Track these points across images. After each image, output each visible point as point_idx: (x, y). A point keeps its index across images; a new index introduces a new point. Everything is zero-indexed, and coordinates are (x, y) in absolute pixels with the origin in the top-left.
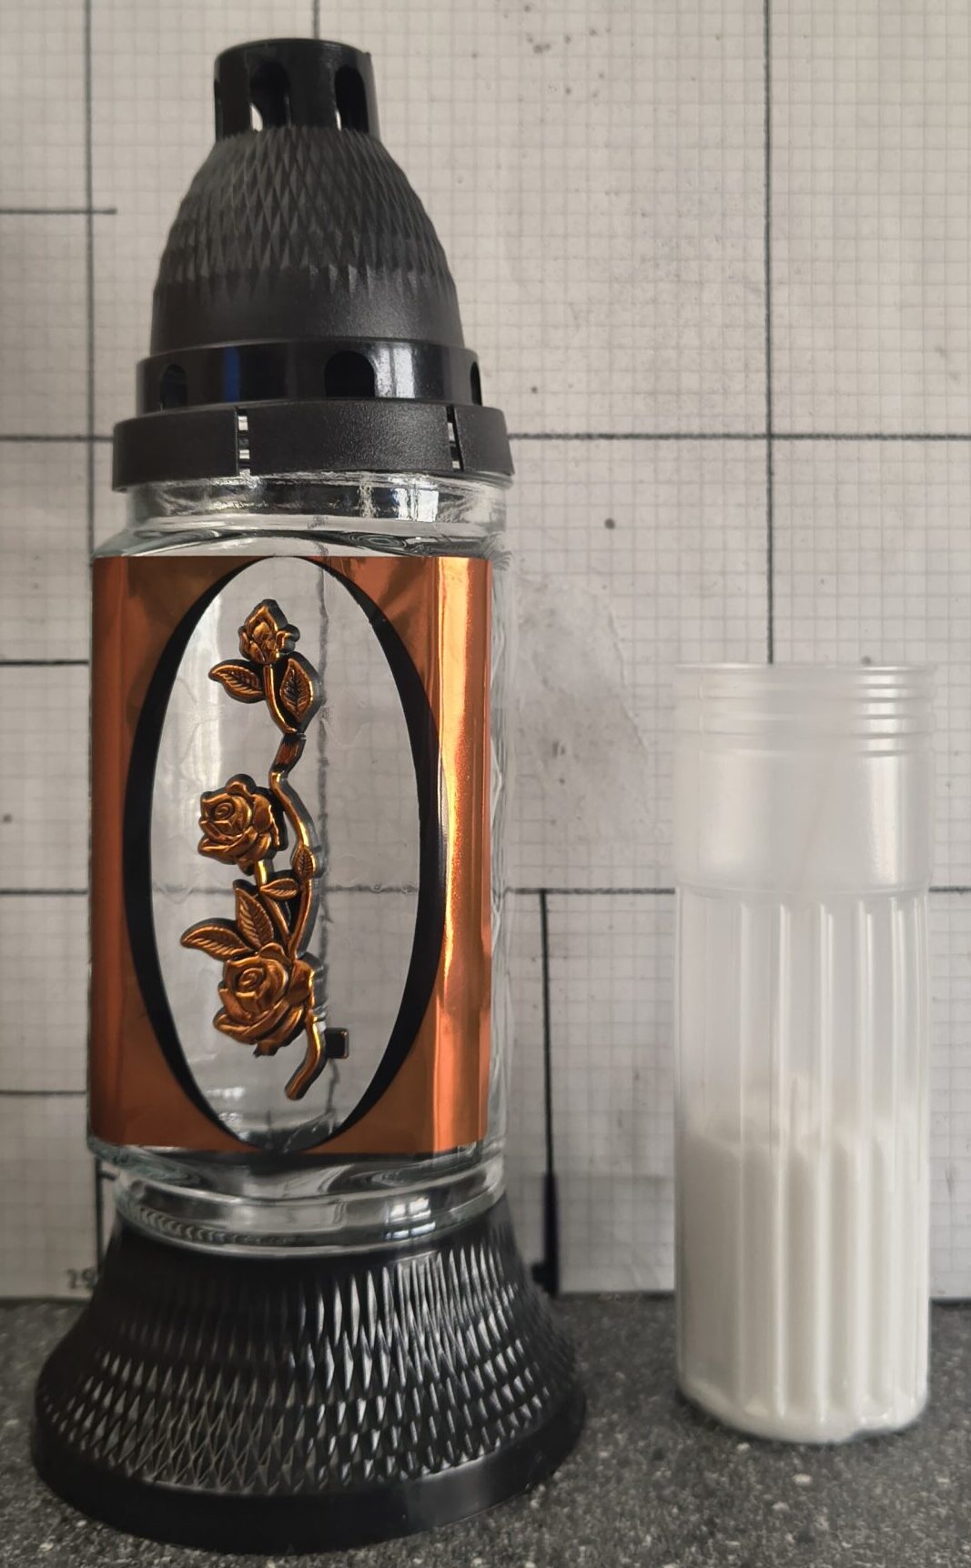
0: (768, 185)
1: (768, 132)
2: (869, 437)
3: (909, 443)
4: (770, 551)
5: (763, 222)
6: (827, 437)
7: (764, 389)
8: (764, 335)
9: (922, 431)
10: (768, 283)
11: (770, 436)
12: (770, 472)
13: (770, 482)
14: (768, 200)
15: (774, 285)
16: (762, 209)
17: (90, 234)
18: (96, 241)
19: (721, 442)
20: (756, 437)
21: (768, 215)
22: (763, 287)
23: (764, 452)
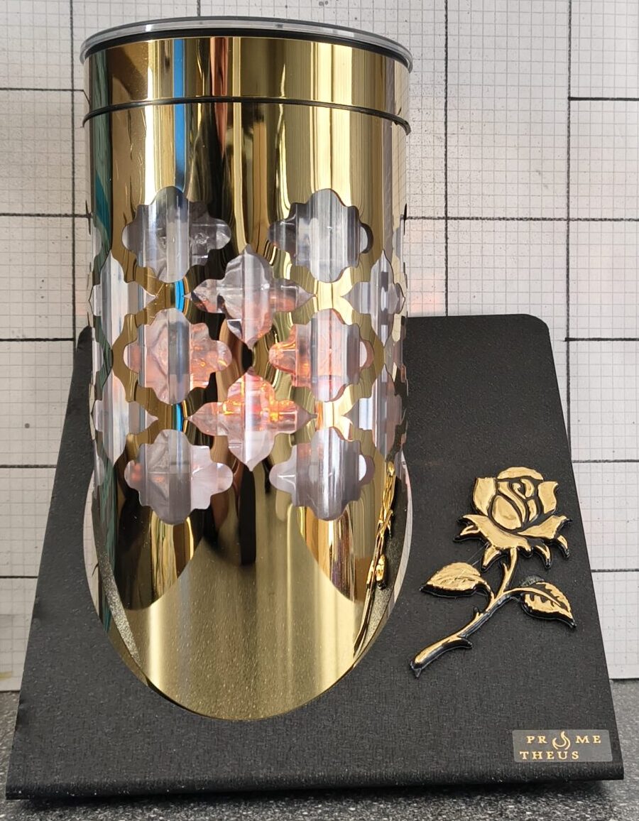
0: (446, 81)
1: (446, 51)
2: (500, 219)
3: (521, 221)
4: (447, 280)
5: (444, 100)
6: (477, 219)
7: (444, 193)
8: (444, 163)
9: (528, 217)
10: (446, 134)
11: (446, 218)
12: (447, 238)
13: (447, 243)
14: (446, 88)
15: (448, 135)
16: (443, 94)
17: (73, 103)
18: (76, 106)
19: (421, 220)
20: (439, 218)
21: (446, 98)
22: (444, 137)
23: (444, 226)
